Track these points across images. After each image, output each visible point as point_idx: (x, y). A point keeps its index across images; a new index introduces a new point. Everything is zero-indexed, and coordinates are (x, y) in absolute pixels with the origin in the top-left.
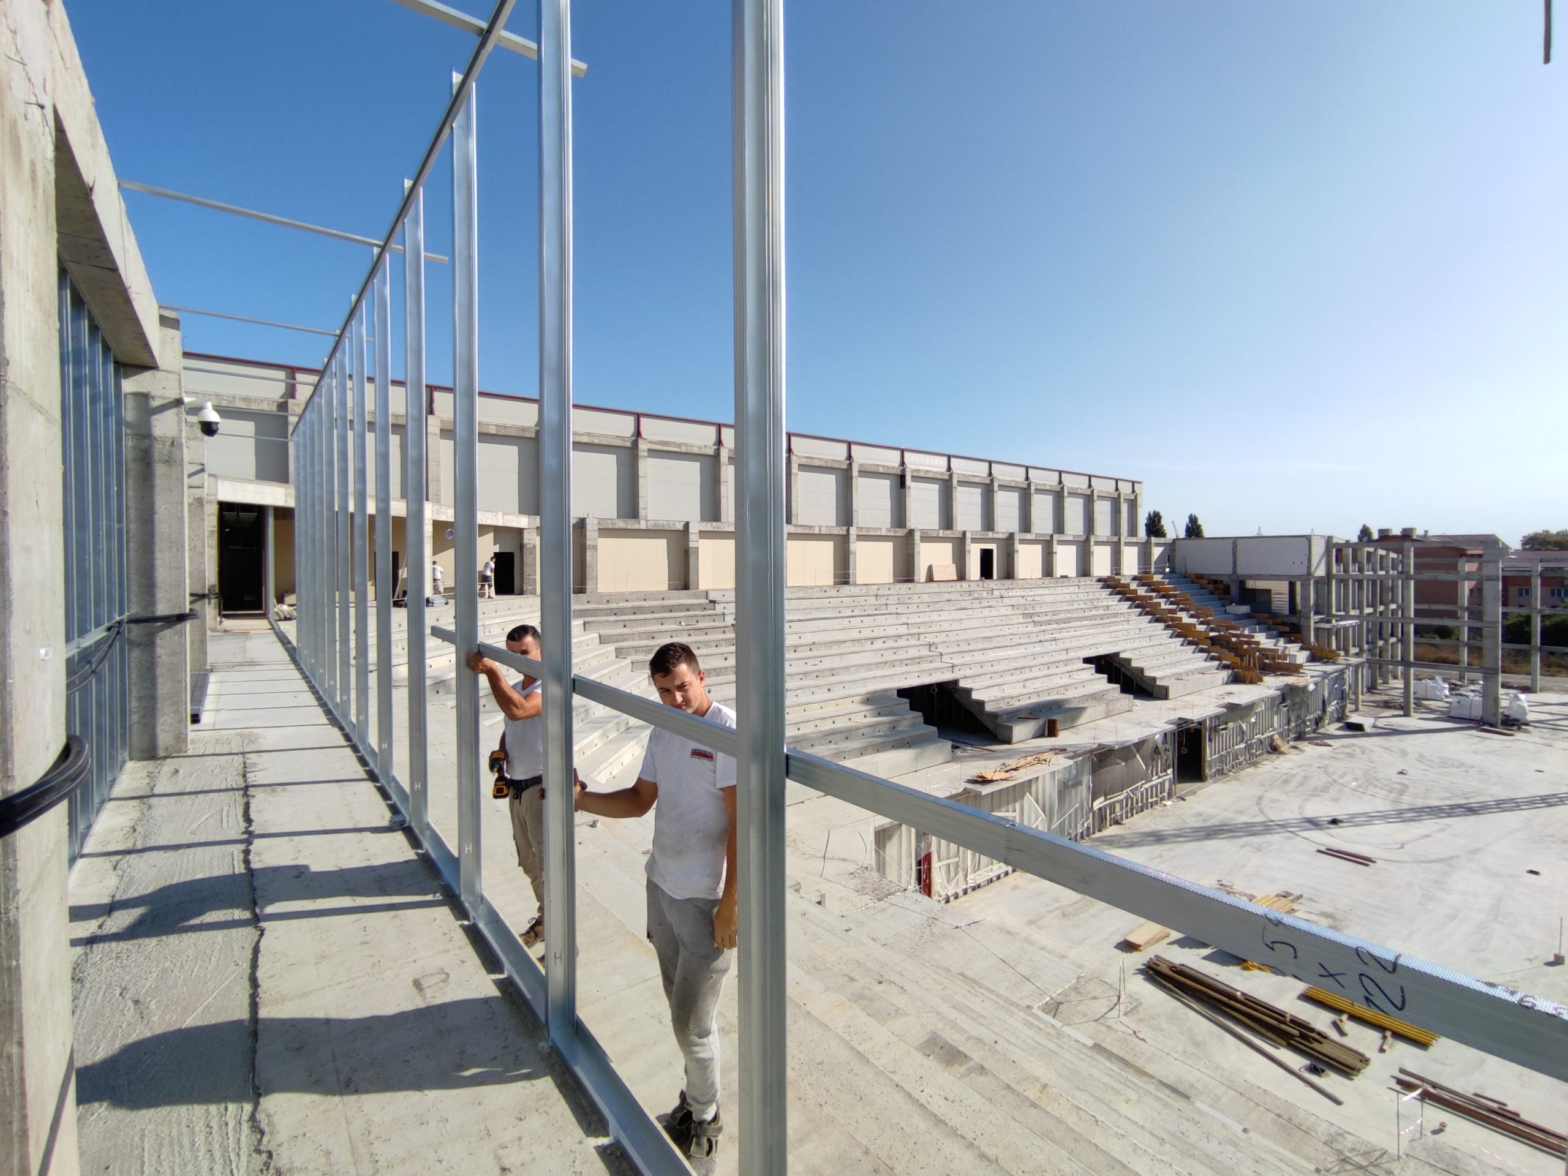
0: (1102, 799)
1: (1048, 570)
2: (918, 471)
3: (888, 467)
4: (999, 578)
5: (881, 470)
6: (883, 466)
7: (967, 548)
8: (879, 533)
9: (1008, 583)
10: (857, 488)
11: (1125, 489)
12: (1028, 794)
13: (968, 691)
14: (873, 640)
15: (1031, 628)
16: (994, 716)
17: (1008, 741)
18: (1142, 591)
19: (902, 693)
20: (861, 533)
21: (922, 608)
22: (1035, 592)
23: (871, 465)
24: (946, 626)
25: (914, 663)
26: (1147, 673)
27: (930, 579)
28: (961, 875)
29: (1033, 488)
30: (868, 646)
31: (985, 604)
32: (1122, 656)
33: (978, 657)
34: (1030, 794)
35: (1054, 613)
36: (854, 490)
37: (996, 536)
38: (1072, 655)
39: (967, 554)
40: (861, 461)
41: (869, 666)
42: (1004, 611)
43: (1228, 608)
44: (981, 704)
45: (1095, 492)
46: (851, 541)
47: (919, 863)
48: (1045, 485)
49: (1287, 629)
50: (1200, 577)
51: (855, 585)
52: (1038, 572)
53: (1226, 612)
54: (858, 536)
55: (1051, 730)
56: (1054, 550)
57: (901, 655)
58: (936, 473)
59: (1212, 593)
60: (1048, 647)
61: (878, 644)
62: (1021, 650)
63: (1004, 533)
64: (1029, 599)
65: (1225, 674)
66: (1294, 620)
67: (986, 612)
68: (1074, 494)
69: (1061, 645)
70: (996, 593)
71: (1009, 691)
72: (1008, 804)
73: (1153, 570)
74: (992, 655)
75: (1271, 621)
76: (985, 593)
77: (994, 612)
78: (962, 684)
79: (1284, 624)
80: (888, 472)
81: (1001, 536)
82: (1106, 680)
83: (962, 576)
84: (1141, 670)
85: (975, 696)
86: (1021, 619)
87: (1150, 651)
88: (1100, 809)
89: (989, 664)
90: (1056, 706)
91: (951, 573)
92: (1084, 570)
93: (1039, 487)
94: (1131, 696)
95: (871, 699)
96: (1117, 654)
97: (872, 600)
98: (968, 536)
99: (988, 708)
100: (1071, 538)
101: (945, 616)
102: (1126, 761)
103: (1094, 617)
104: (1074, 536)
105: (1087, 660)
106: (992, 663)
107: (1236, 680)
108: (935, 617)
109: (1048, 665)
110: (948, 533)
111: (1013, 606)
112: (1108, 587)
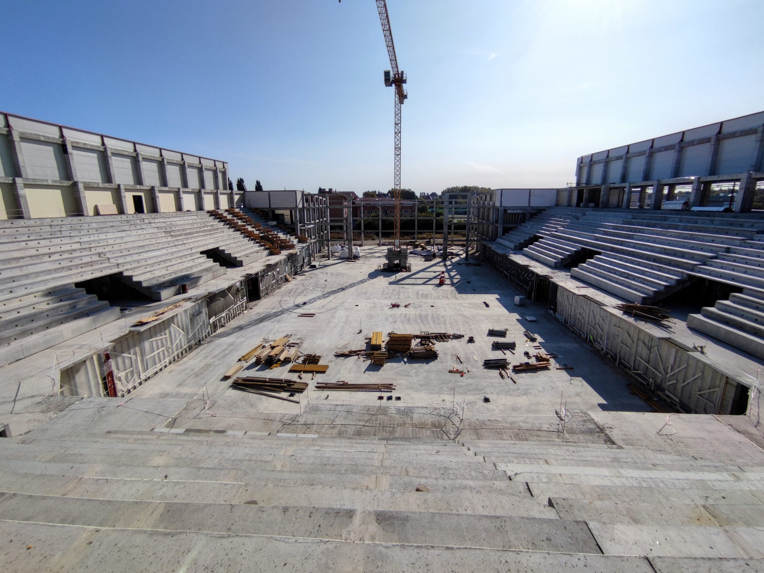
0: (214, 317)
1: (179, 208)
2: (78, 143)
3: (49, 138)
4: (148, 212)
5: (42, 139)
6: (43, 136)
7: (123, 194)
8: (46, 183)
9: (154, 215)
10: (21, 150)
11: (219, 166)
12: (172, 324)
13: (130, 277)
14: (50, 255)
15: (169, 239)
16: (149, 288)
17: (160, 300)
18: (229, 217)
19: (78, 285)
20: (27, 183)
21: (91, 232)
22: (171, 219)
23: (30, 134)
24: (111, 242)
25: (88, 266)
26: (233, 256)
27: (97, 213)
28: (136, 376)
29: (165, 161)
30: (46, 258)
31: (139, 227)
32: (220, 248)
33: (136, 257)
34: (174, 324)
35: (183, 230)
36: (18, 151)
37: (142, 188)
38: (194, 251)
39: (123, 198)
40: (21, 130)
41: (49, 272)
42: (152, 231)
43: (268, 223)
44: (140, 283)
45: (203, 166)
46: (19, 188)
47: (104, 379)
48: (173, 160)
49: (290, 230)
50: (256, 209)
51: (30, 218)
52: (173, 209)
53: (267, 225)
54: (25, 184)
55: (183, 290)
56: (182, 197)
57: (77, 262)
58: (93, 146)
59: (262, 216)
60: (181, 248)
61: (56, 257)
62: (164, 251)
63: (148, 186)
64: (168, 223)
65: (266, 252)
66: (292, 226)
67: (140, 232)
68: (191, 166)
69: (188, 246)
70: (146, 221)
71: (157, 273)
72: (161, 332)
73: (235, 207)
74: (145, 256)
75: (284, 228)
76: (138, 222)
77: (145, 232)
78: (126, 274)
79: (289, 228)
80: (50, 141)
81: (146, 188)
82: (212, 261)
83: (121, 211)
84: (230, 254)
85: (135, 279)
86: (163, 235)
87: (234, 245)
88: (214, 322)
89: (144, 261)
90: (186, 277)
91: (114, 209)
92: (200, 207)
93: (170, 161)
94: (225, 267)
95: (50, 293)
96: (218, 248)
97: (48, 229)
98: (122, 187)
99: (144, 285)
100: (190, 190)
101: (110, 235)
102: (224, 297)
103: (206, 231)
104: (192, 189)
105: (202, 253)
106: (145, 260)
107: (271, 254)
108: (102, 236)
109: (181, 257)
110: (107, 185)
111: (158, 228)
112: (213, 215)
